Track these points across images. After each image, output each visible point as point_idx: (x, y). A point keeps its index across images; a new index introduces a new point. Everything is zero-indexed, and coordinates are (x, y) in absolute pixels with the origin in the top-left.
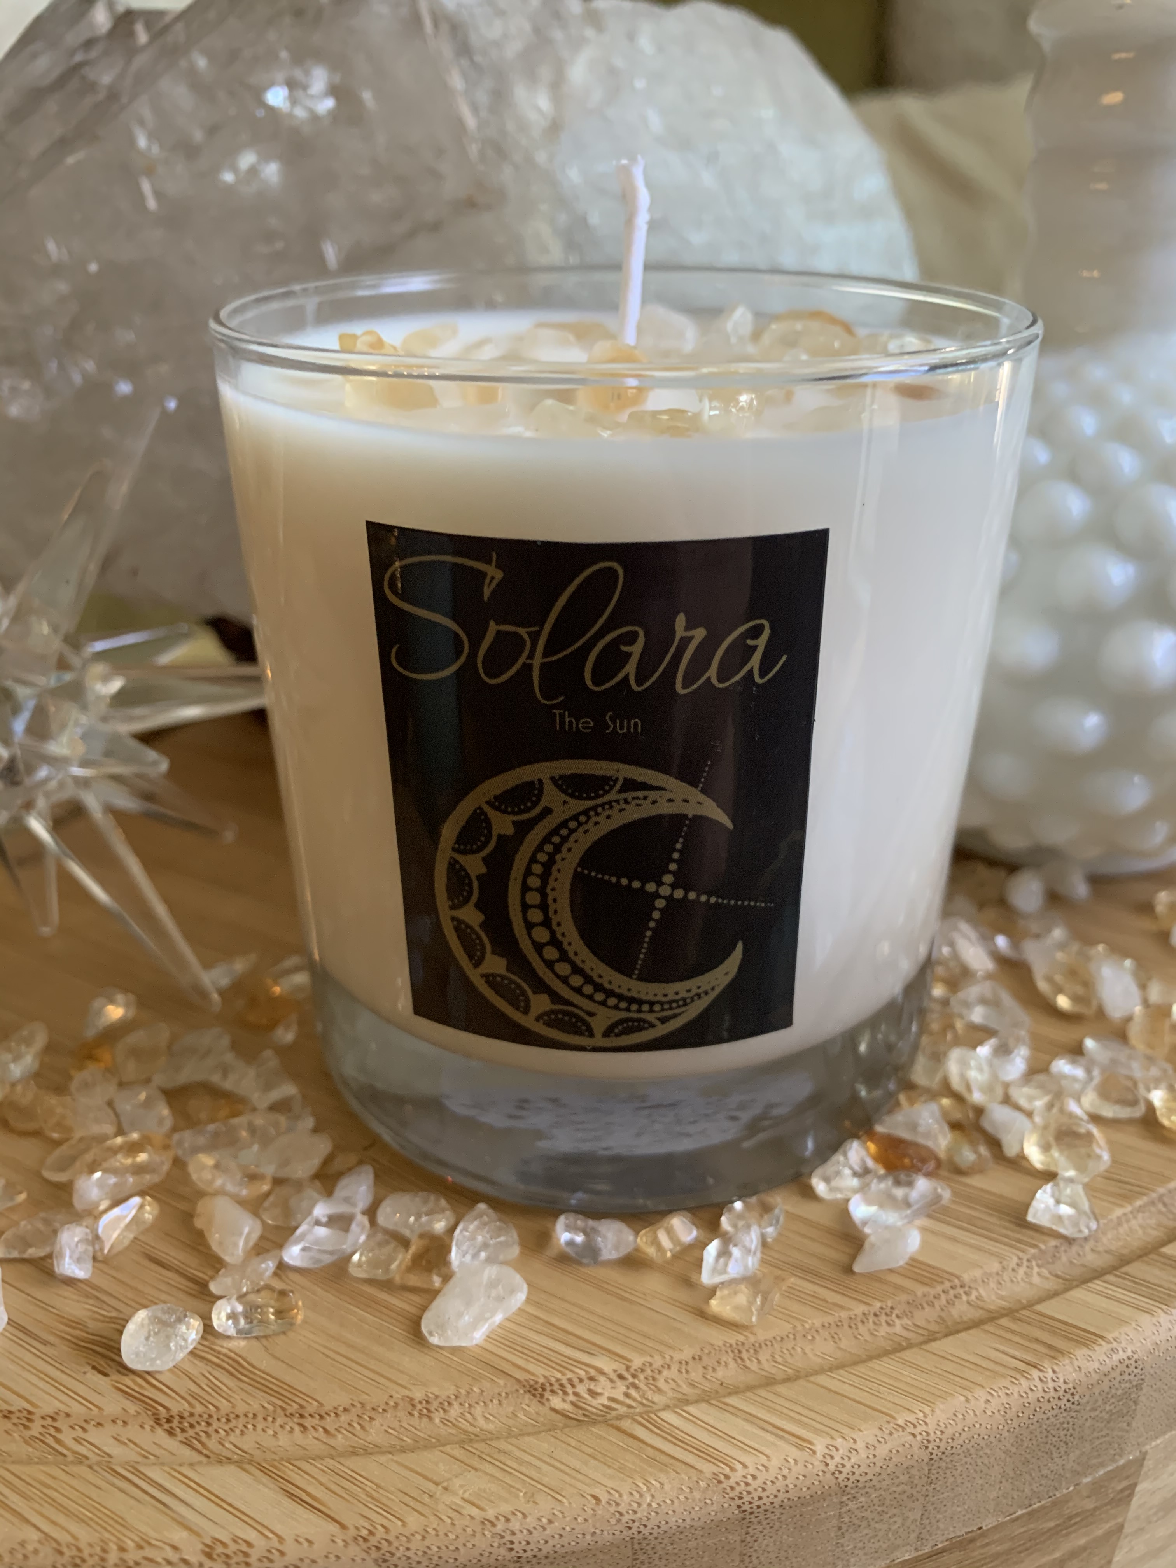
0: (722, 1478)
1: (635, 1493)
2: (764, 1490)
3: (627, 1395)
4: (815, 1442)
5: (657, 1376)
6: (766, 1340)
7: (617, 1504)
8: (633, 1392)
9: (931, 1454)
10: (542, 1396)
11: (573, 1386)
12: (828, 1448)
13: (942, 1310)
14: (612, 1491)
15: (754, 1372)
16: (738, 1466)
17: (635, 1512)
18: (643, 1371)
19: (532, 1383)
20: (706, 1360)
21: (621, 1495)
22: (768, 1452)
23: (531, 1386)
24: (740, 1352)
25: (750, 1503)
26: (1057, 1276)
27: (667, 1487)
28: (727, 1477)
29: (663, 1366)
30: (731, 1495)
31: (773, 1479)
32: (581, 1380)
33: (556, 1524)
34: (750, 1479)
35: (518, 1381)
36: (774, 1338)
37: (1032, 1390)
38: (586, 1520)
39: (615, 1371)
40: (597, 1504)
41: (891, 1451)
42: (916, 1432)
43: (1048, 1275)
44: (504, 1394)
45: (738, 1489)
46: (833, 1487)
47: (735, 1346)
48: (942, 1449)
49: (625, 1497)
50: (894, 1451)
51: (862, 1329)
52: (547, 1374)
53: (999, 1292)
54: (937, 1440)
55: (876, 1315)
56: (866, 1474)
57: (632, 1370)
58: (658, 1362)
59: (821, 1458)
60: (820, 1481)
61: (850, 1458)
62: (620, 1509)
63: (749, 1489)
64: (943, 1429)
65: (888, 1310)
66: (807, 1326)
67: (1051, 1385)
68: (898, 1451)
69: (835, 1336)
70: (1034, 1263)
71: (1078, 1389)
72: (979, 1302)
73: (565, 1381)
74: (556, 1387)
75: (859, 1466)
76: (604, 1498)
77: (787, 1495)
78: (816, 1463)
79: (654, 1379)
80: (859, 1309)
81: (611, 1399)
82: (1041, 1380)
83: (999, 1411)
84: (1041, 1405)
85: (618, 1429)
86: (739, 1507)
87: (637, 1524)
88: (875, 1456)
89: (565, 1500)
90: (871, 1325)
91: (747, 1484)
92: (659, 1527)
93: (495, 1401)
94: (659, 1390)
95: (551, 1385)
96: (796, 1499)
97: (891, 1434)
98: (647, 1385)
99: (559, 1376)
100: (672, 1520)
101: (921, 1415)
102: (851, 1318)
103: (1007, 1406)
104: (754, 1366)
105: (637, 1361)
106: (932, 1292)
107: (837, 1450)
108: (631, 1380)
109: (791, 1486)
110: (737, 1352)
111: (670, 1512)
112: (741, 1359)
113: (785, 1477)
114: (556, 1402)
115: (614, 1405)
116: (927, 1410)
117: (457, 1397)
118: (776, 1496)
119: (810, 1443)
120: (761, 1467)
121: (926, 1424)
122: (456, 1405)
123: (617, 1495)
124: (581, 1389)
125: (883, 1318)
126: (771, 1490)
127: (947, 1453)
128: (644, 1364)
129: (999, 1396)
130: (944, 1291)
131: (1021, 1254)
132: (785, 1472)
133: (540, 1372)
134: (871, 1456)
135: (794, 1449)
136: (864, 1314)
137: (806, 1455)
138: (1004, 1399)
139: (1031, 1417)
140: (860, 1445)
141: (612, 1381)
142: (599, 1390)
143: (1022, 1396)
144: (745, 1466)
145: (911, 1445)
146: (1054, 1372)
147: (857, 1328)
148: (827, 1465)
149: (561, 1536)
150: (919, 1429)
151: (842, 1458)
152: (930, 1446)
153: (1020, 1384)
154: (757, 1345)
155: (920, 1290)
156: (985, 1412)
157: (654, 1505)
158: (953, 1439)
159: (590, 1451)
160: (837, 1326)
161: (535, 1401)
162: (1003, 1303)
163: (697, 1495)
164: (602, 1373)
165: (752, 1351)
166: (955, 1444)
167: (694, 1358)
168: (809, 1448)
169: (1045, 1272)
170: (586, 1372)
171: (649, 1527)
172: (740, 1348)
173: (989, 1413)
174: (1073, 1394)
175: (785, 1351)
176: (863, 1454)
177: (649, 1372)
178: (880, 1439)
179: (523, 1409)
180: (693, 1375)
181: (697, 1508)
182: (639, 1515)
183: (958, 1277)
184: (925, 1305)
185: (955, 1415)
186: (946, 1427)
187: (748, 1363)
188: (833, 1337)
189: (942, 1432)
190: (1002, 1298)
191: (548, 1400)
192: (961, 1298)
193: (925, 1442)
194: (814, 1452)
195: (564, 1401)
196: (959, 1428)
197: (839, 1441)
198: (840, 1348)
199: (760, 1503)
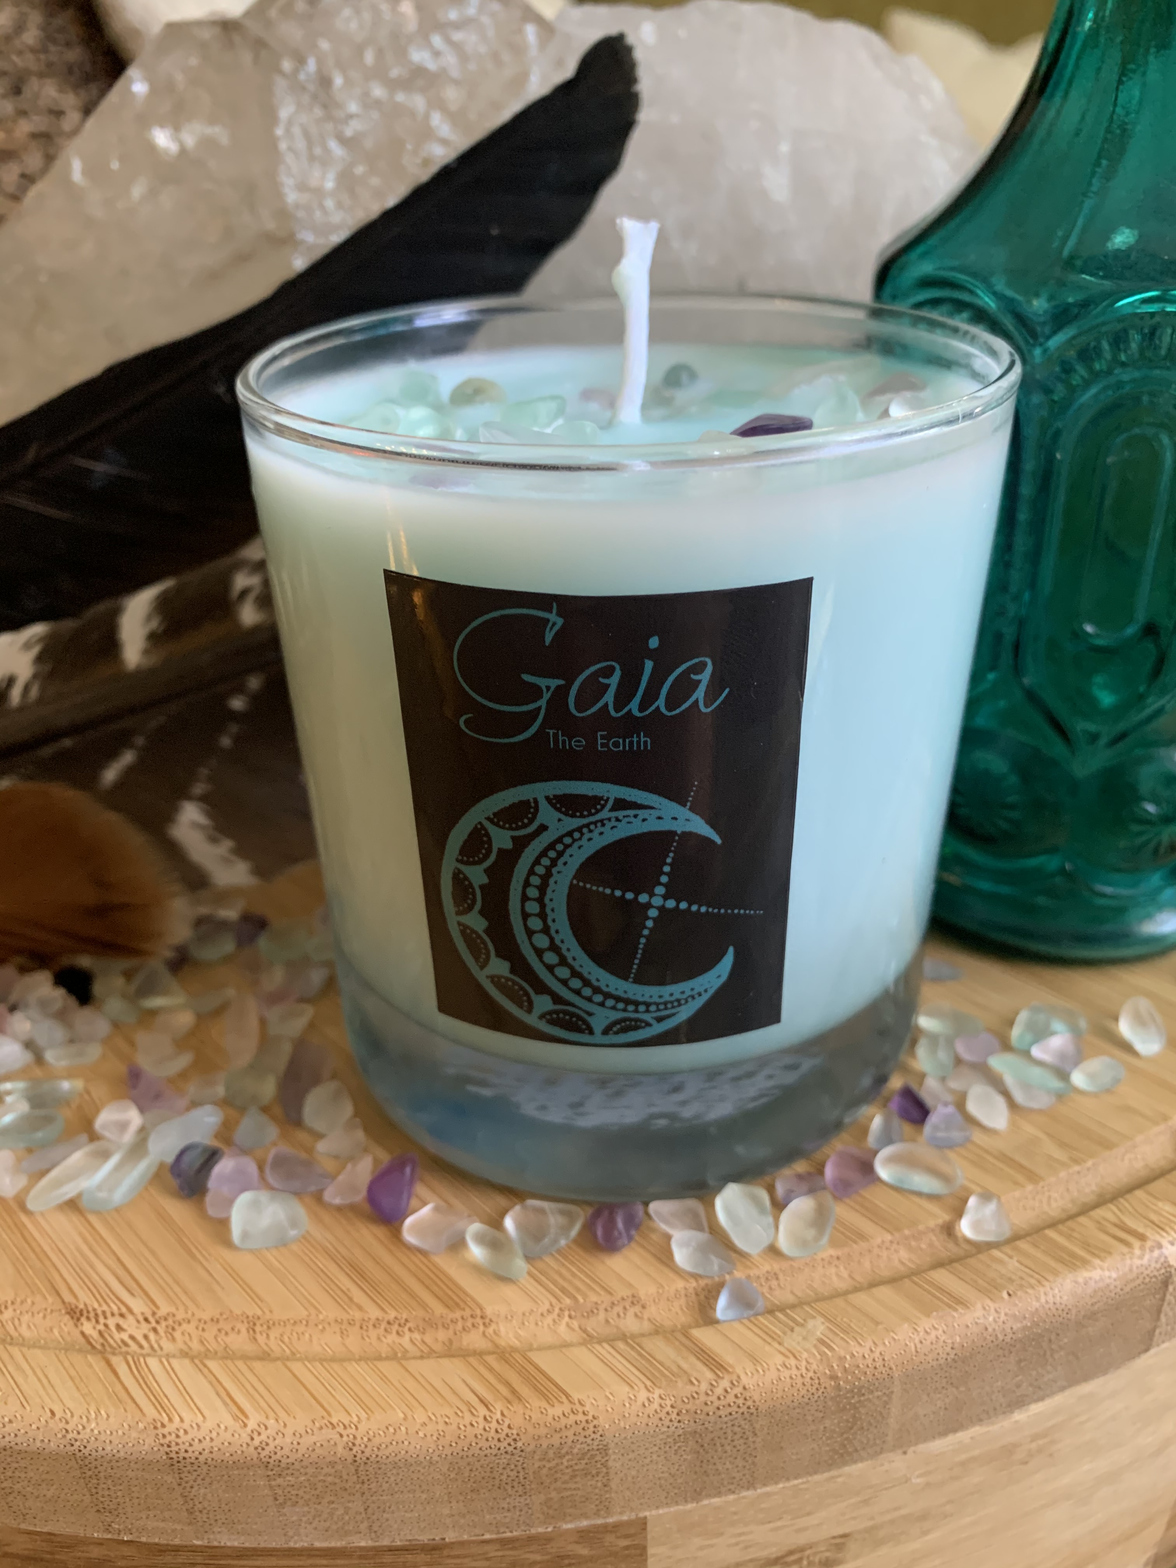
0: (159, 1425)
1: (84, 1417)
2: (191, 1445)
3: (146, 1337)
4: (250, 1416)
5: (176, 1327)
6: (280, 1320)
7: (67, 1423)
8: (152, 1336)
9: (355, 1456)
10: (78, 1319)
11: (106, 1318)
12: (259, 1426)
13: (455, 1334)
14: (67, 1411)
15: (259, 1344)
16: (177, 1419)
17: (79, 1433)
18: (166, 1319)
19: (73, 1307)
20: (222, 1325)
21: (72, 1416)
22: (206, 1412)
23: (72, 1309)
24: (255, 1324)
25: (177, 1453)
26: (585, 1331)
27: (112, 1420)
28: (163, 1426)
29: (184, 1320)
30: (162, 1441)
31: (201, 1438)
32: (113, 1315)
33: (14, 1425)
34: (181, 1433)
35: (63, 1302)
36: (288, 1320)
37: (472, 1425)
38: (38, 1428)
39: (143, 1314)
40: (51, 1418)
41: (315, 1443)
42: (344, 1433)
43: (577, 1328)
44: (49, 1310)
45: (169, 1438)
46: (255, 1459)
47: (251, 1318)
48: (367, 1454)
49: (75, 1418)
50: (318, 1444)
51: (373, 1333)
52: (88, 1302)
53: (520, 1331)
54: (363, 1446)
55: (389, 1323)
56: (288, 1457)
57: (157, 1317)
58: (180, 1315)
59: (250, 1432)
60: (242, 1452)
61: (275, 1439)
62: (68, 1427)
63: (179, 1441)
64: (371, 1438)
65: (403, 1321)
66: (321, 1317)
67: (494, 1425)
68: (322, 1445)
69: (345, 1332)
70: (566, 1313)
71: (522, 1436)
72: (494, 1336)
73: (99, 1312)
74: (92, 1315)
75: (282, 1448)
76: (58, 1415)
77: (211, 1456)
78: (244, 1435)
79: (173, 1329)
80: (374, 1313)
81: (132, 1337)
82: (485, 1418)
83: (432, 1435)
84: (478, 1441)
85: (108, 1363)
86: (167, 1453)
87: (78, 1443)
88: (299, 1444)
89: (28, 1408)
90: (381, 1331)
91: (178, 1436)
92: (97, 1451)
93: (41, 1315)
94: (174, 1339)
95: (88, 1312)
96: (219, 1461)
97: (321, 1428)
98: (165, 1332)
99: (96, 1305)
100: (108, 1448)
101: (355, 1419)
102: (364, 1320)
103: (442, 1434)
104: (261, 1339)
105: (164, 1309)
106: (451, 1316)
107: (266, 1428)
108: (154, 1324)
109: (216, 1449)
110: (252, 1324)
111: (108, 1441)
112: (254, 1331)
113: (212, 1439)
114: (88, 1327)
115: (130, 1342)
116: (363, 1415)
117: (13, 1303)
118: (200, 1453)
119: (247, 1417)
120: (194, 1425)
121: (357, 1428)
122: (10, 1309)
123: (69, 1414)
124: (111, 1322)
125: (395, 1327)
126: (197, 1447)
127: (372, 1459)
128: (168, 1314)
129: (437, 1423)
130: (462, 1318)
131: (554, 1301)
132: (214, 1435)
133: (85, 1299)
134: (295, 1443)
135: (231, 1419)
136: (378, 1319)
137: (237, 1426)
138: (441, 1427)
139: (466, 1449)
140: (289, 1431)
141: (138, 1321)
142: (125, 1326)
143: (459, 1428)
144: (182, 1420)
145: (335, 1444)
146: (502, 1414)
147: (367, 1331)
148: (252, 1439)
149: (16, 1435)
150: (349, 1431)
151: (268, 1437)
152: (355, 1449)
153: (463, 1417)
154: (271, 1322)
155: (439, 1309)
156: (417, 1433)
157: (96, 1432)
158: (378, 1449)
159: (73, 1373)
160: (350, 1324)
161: (71, 1323)
162: (517, 1342)
163: (134, 1434)
164: (130, 1311)
165: (265, 1327)
166: (380, 1454)
167: (212, 1320)
168: (243, 1421)
169: (575, 1324)
170: (119, 1309)
171: (88, 1448)
172: (255, 1321)
173: (421, 1434)
174: (515, 1440)
175: (295, 1334)
176: (288, 1440)
177: (170, 1322)
178: (309, 1430)
179: (60, 1327)
180: (206, 1335)
181: (130, 1444)
182: (80, 1437)
183: (481, 1309)
184: (440, 1326)
185: (387, 1428)
186: (374, 1436)
187: (258, 1336)
188: (342, 1333)
189: (369, 1440)
190: (518, 1337)
191: (82, 1324)
192: (477, 1328)
193: (350, 1444)
194: (245, 1425)
195: (94, 1328)
196: (387, 1440)
197: (271, 1422)
198: (344, 1344)
199: (186, 1455)
